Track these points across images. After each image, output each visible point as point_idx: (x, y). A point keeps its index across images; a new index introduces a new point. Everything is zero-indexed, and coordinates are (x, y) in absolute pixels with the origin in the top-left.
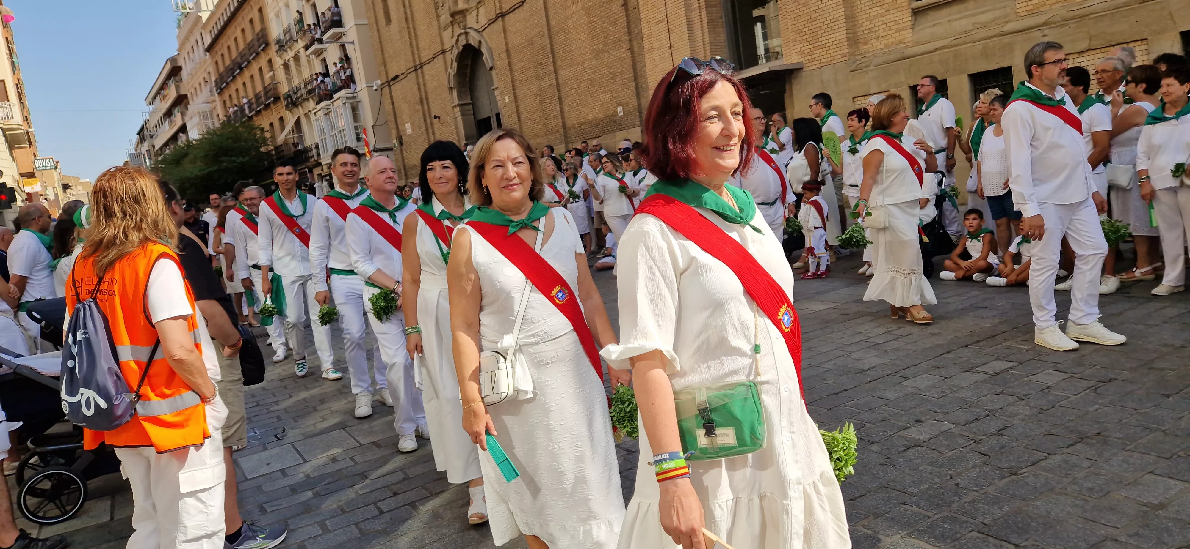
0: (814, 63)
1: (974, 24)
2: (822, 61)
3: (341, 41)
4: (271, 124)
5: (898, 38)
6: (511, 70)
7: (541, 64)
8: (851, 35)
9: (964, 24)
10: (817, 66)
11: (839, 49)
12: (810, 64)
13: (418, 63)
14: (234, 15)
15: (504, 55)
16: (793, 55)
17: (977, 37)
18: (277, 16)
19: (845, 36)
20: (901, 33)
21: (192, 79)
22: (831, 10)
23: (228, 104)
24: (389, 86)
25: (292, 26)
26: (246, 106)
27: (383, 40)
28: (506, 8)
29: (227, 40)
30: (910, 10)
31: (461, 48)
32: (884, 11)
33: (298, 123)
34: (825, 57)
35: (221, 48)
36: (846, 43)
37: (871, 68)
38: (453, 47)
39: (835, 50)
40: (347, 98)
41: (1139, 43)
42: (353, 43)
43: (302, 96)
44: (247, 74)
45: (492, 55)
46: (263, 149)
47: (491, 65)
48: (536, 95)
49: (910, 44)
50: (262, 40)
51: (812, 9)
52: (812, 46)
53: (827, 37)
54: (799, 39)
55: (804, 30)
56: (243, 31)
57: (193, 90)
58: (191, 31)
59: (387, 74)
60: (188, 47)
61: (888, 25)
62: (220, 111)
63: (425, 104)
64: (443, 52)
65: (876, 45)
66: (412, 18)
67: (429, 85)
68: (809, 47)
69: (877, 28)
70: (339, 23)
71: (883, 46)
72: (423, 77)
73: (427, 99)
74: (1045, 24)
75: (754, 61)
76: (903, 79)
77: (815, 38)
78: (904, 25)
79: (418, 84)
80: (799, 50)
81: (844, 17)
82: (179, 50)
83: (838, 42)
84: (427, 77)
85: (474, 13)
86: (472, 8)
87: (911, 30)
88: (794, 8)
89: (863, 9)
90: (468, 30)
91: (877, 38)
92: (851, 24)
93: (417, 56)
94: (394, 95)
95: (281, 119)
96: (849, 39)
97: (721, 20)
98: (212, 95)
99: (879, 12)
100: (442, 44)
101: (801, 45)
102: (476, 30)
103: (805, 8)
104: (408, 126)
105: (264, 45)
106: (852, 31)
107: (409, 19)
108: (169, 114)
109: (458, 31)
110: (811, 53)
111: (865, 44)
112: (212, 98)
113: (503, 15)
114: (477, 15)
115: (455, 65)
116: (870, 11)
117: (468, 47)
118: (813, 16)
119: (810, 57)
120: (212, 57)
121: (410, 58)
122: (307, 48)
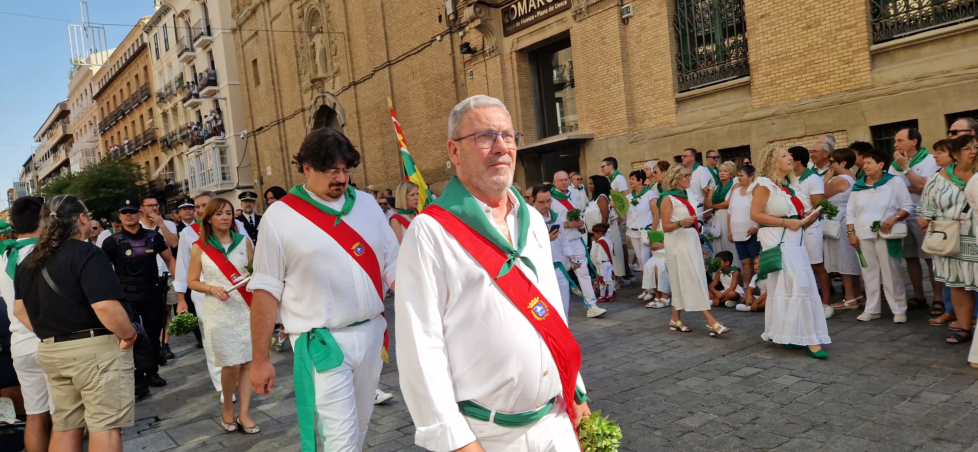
0: (602, 135)
1: (722, 112)
2: (609, 134)
3: (215, 97)
4: (147, 163)
5: (665, 120)
6: (360, 128)
7: (385, 124)
8: (630, 115)
9: (714, 112)
10: (604, 138)
11: (621, 125)
12: (599, 136)
13: (281, 117)
14: (121, 71)
15: (355, 116)
16: (586, 128)
17: (724, 122)
18: (160, 73)
19: (626, 116)
20: (668, 116)
21: (78, 121)
22: (616, 96)
23: (110, 144)
24: (255, 135)
25: (173, 82)
26: (126, 146)
27: (251, 98)
28: (358, 78)
29: (114, 91)
30: (674, 100)
31: (318, 108)
32: (655, 99)
33: (171, 162)
34: (611, 131)
35: (108, 96)
36: (627, 121)
37: (645, 141)
38: (311, 106)
39: (618, 126)
40: (217, 143)
41: (841, 133)
42: (225, 99)
43: (176, 140)
44: (129, 120)
45: (344, 115)
46: (138, 183)
47: (343, 123)
48: (379, 148)
49: (674, 125)
50: (145, 93)
51: (601, 94)
52: (600, 122)
53: (612, 116)
54: (590, 116)
55: (594, 110)
56: (128, 84)
57: (78, 131)
58: (81, 82)
59: (253, 125)
60: (77, 95)
61: (658, 109)
62: (101, 149)
63: (285, 151)
64: (303, 110)
65: (649, 124)
66: (278, 81)
67: (289, 136)
68: (598, 123)
69: (649, 112)
70: (214, 83)
71: (654, 125)
72: (284, 130)
73: (287, 148)
74: (773, 115)
75: (555, 132)
76: (669, 151)
77: (603, 116)
78: (670, 110)
79: (280, 135)
80: (591, 124)
81: (625, 102)
82: (69, 97)
83: (620, 120)
84: (288, 130)
85: (331, 81)
86: (329, 77)
87: (675, 115)
88: (587, 93)
89: (639, 97)
90: (326, 94)
91: (650, 119)
92: (630, 107)
93: (280, 112)
94: (258, 143)
95: (157, 158)
96: (628, 118)
97: (531, 98)
98: (95, 136)
99: (651, 99)
100: (303, 104)
101: (593, 121)
102: (332, 95)
103: (595, 93)
104: (269, 169)
105: (146, 97)
106: (631, 113)
107: (275, 82)
108: (55, 149)
109: (316, 94)
110: (600, 127)
111: (641, 123)
112: (96, 138)
113: (355, 84)
114: (334, 83)
115: (313, 121)
116: (644, 98)
117: (324, 108)
118: (601, 100)
119: (599, 131)
120: (98, 104)
121: (275, 114)
122: (184, 101)
